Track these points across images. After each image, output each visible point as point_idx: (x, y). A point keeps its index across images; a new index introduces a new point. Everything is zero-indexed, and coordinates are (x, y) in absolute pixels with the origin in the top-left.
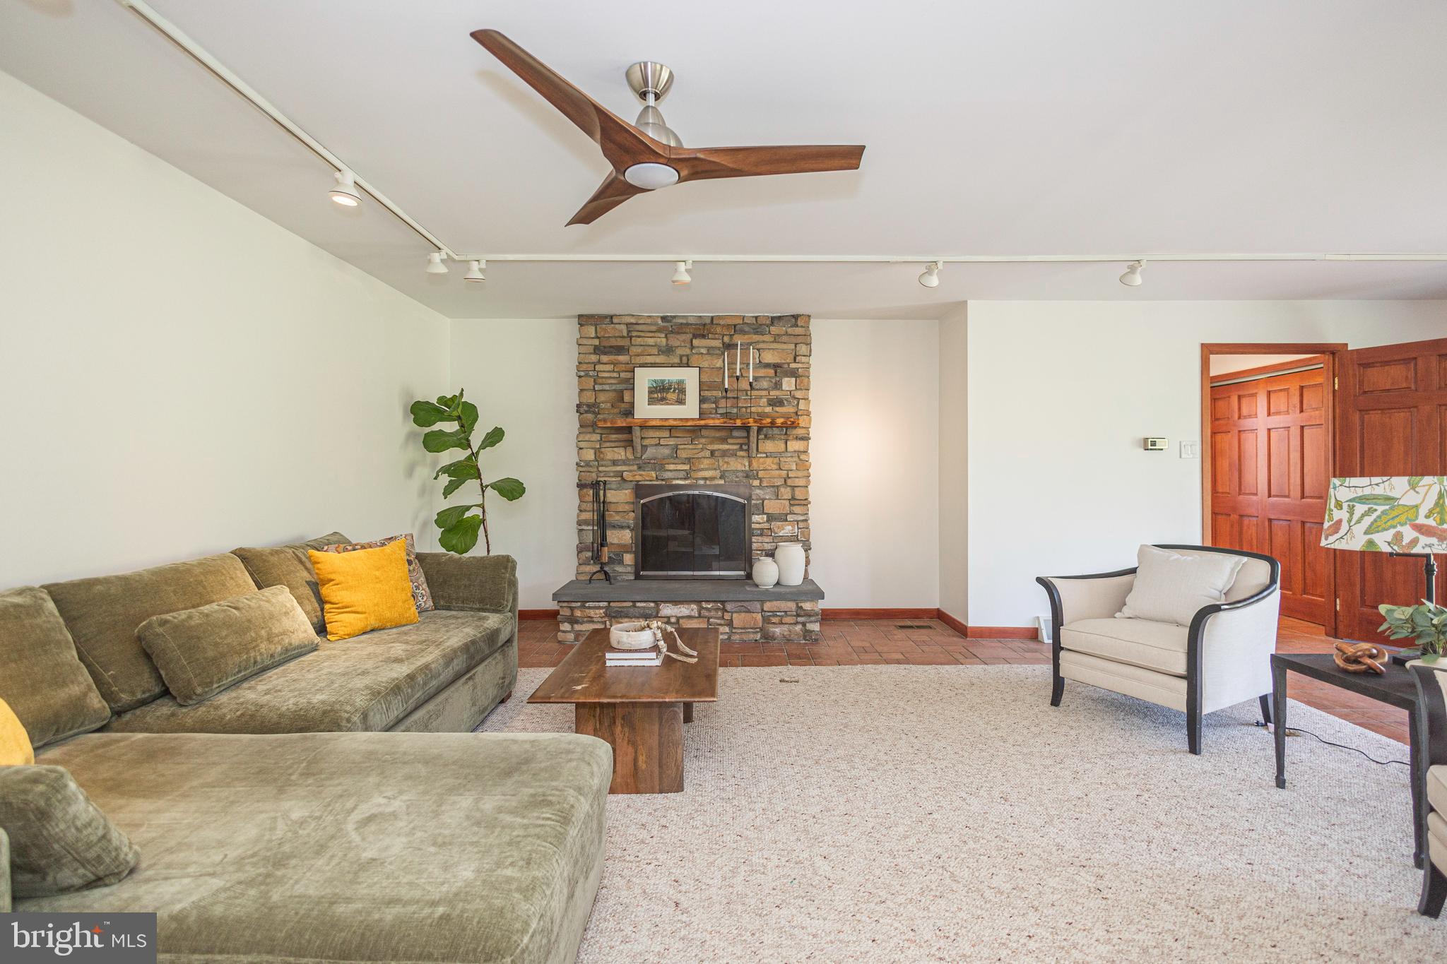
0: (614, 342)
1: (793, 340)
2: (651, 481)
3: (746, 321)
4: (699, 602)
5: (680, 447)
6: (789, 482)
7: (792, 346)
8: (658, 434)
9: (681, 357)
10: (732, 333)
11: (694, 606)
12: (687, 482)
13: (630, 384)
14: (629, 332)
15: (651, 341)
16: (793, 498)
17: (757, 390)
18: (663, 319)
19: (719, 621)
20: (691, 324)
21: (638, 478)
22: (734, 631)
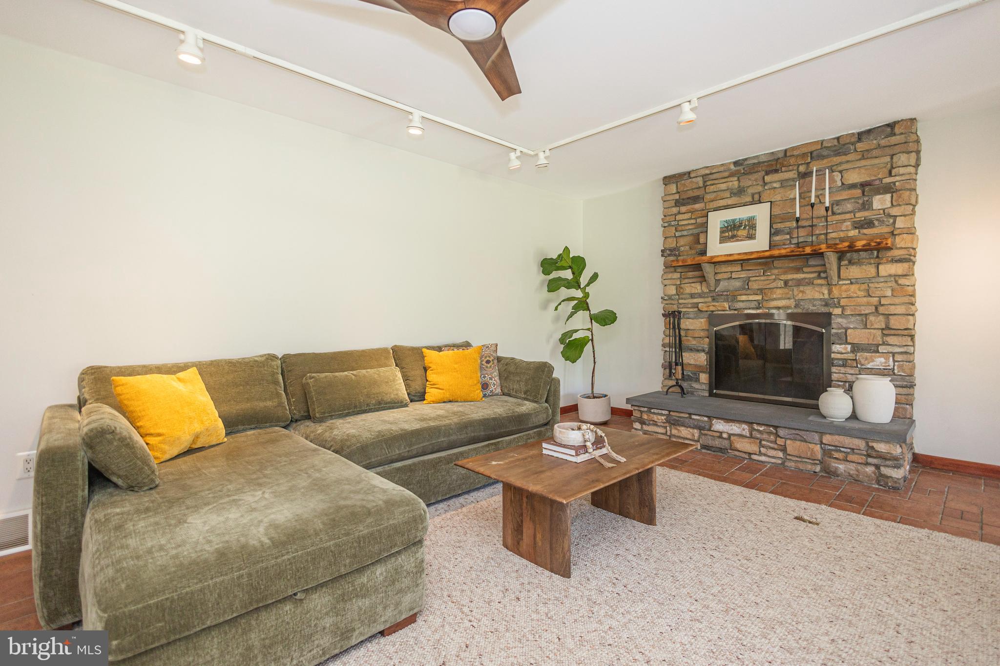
0: (691, 194)
1: (889, 151)
2: (724, 311)
3: (825, 144)
4: (750, 423)
5: (752, 279)
6: (881, 310)
7: (888, 159)
8: (729, 269)
9: (753, 195)
10: (809, 160)
11: (745, 426)
12: (759, 311)
13: (704, 227)
14: (705, 182)
15: (723, 186)
16: (888, 328)
17: (839, 214)
18: (736, 163)
19: (772, 445)
20: (764, 162)
21: (712, 308)
22: (788, 457)
